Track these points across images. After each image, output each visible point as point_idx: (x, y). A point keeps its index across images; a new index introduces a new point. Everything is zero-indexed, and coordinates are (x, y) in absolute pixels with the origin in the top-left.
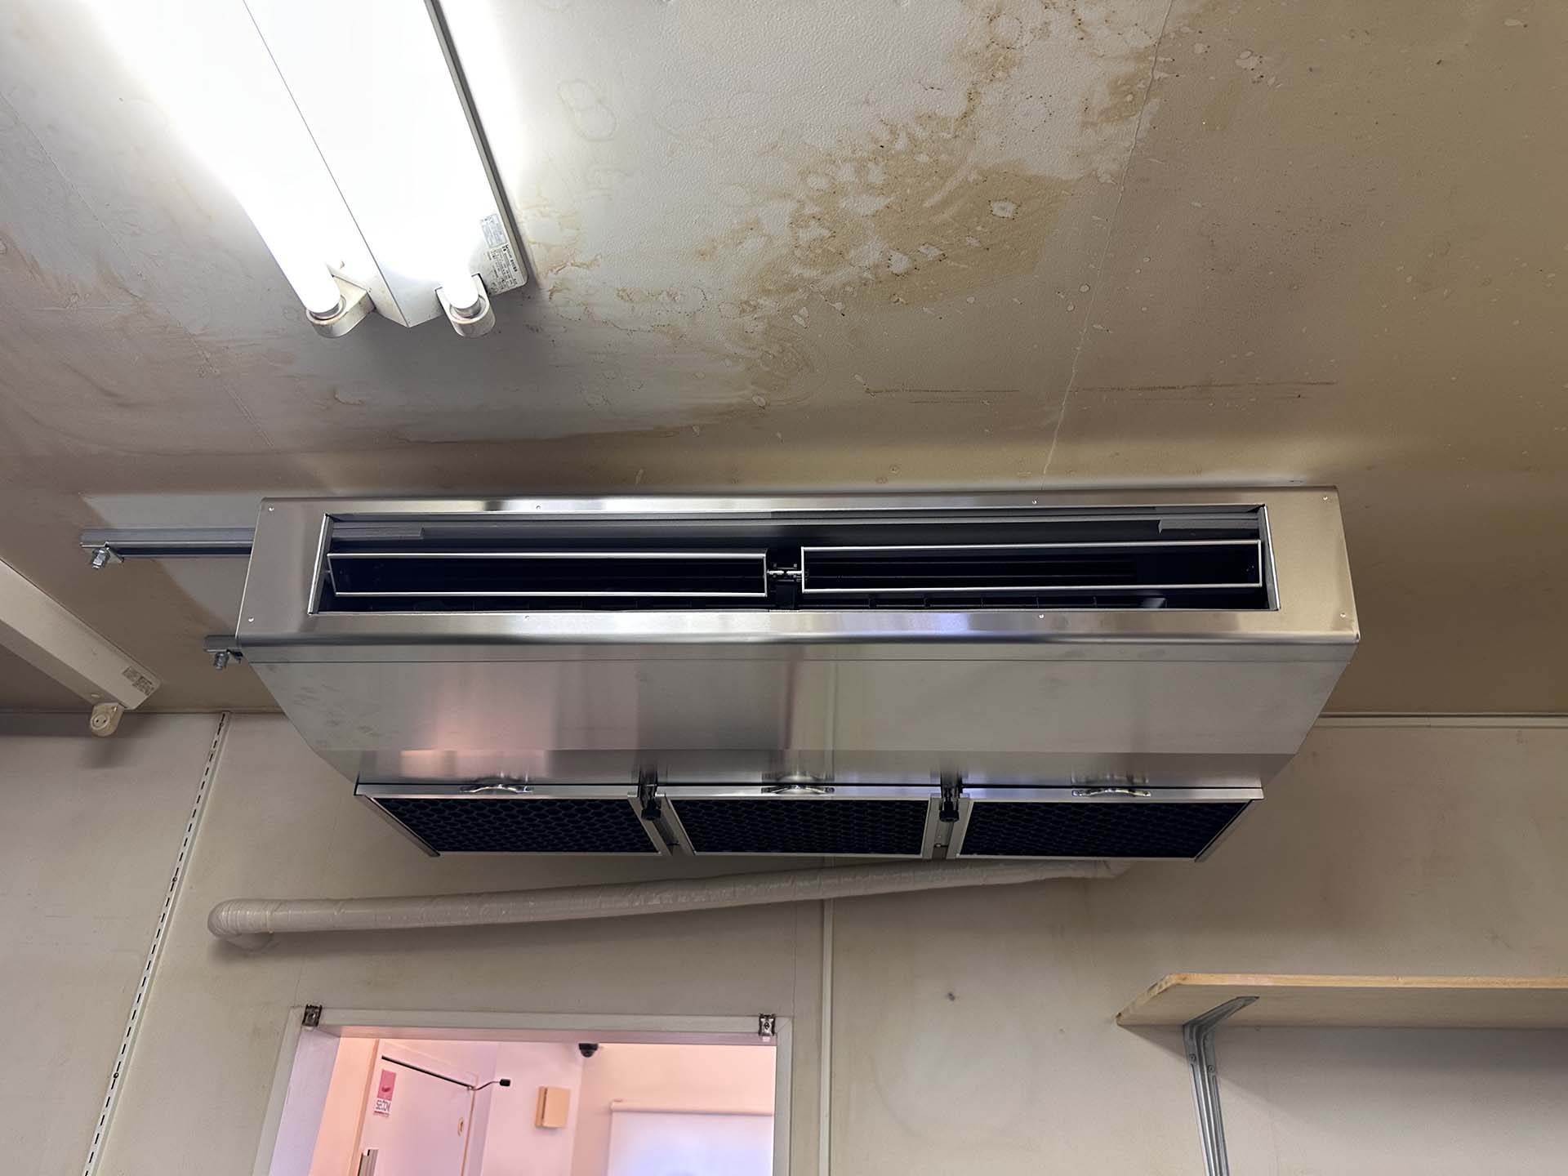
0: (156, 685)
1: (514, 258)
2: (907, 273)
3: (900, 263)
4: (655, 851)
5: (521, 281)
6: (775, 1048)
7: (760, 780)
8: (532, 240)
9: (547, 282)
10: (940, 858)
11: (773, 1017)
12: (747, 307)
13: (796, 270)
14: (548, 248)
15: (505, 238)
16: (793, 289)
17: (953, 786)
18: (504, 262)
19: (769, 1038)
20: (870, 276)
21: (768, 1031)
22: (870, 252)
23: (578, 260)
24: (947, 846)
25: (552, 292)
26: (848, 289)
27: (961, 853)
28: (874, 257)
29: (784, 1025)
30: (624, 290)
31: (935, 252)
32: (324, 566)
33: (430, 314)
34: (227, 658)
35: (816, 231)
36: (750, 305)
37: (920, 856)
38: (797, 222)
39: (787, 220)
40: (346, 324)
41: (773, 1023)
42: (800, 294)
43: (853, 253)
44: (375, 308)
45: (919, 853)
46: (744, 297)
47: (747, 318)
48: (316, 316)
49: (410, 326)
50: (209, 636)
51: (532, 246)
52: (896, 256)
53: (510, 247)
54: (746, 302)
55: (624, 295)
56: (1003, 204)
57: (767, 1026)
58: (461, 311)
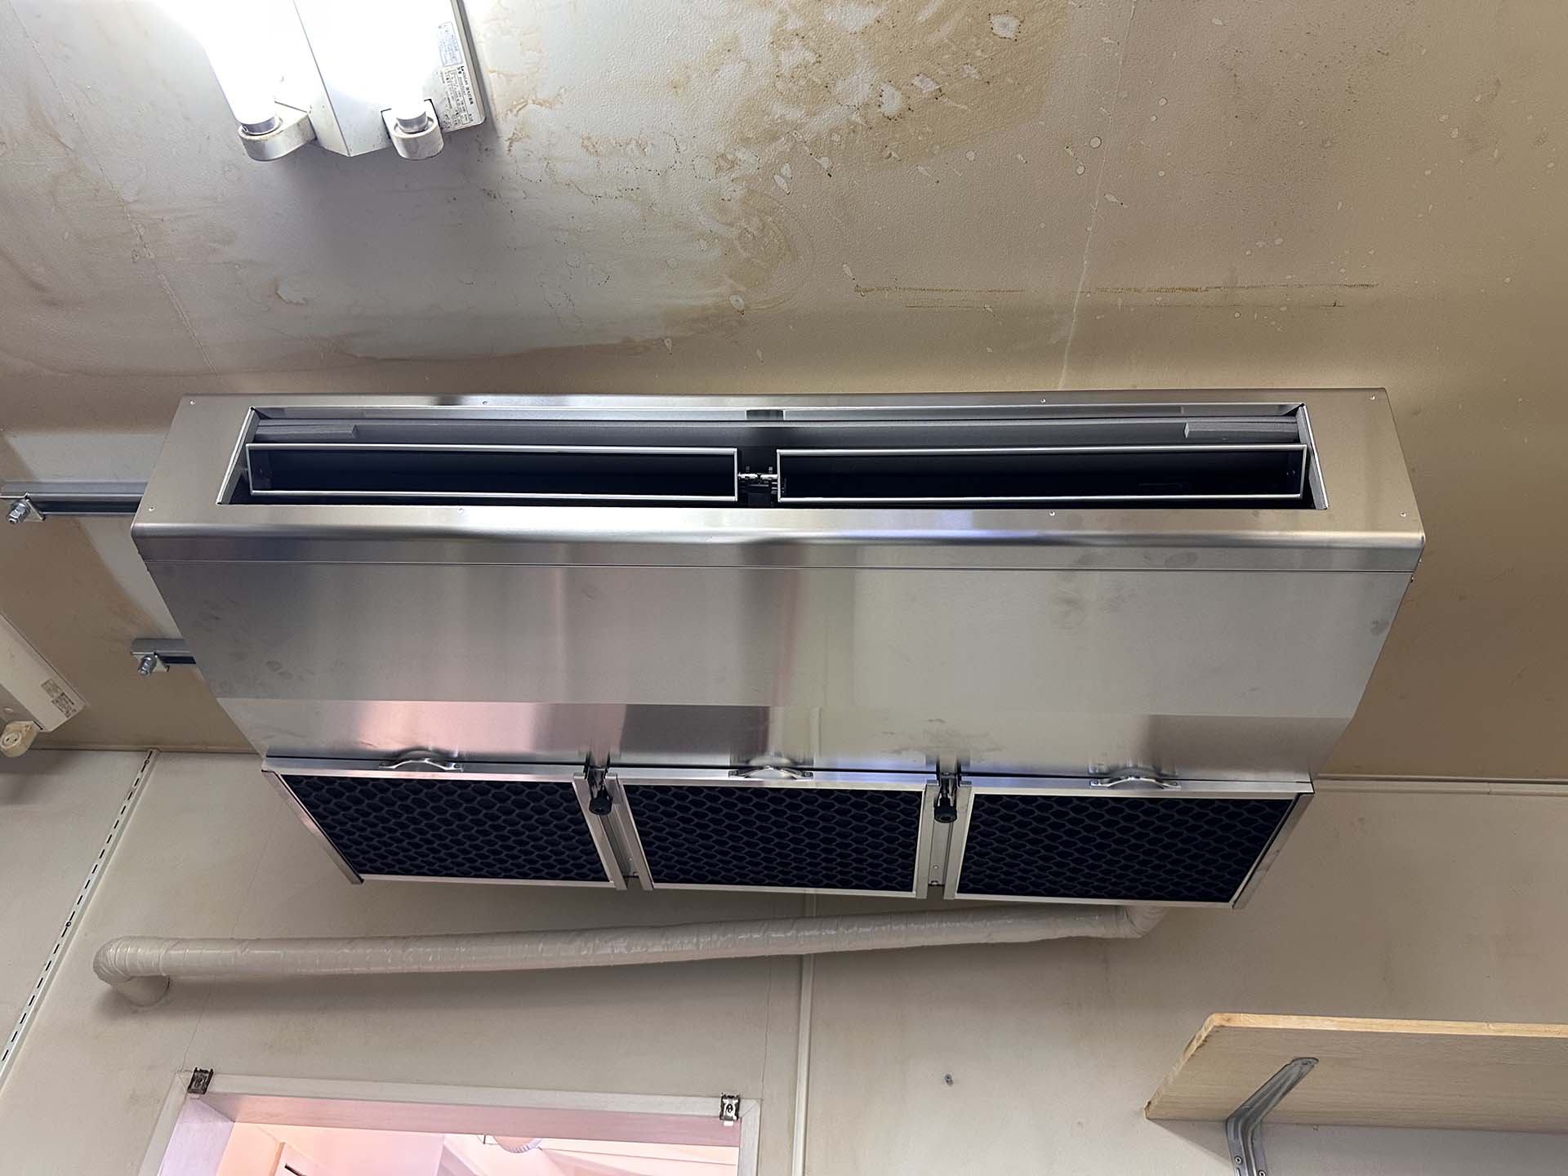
0: (78, 706)
1: (469, 85)
2: (900, 116)
3: (893, 104)
4: (607, 880)
5: (477, 120)
6: (738, 1149)
7: (729, 764)
8: (490, 67)
9: (506, 127)
10: (935, 906)
11: (738, 1098)
12: (724, 163)
13: (778, 110)
14: (509, 78)
15: (461, 57)
16: (775, 138)
17: (950, 779)
18: (459, 89)
19: (730, 1123)
20: (859, 120)
21: (732, 1114)
22: (859, 85)
23: (541, 96)
24: (943, 886)
25: (511, 141)
26: (836, 138)
27: (959, 891)
28: (863, 93)
29: (750, 1109)
30: (589, 138)
31: (930, 87)
32: (241, 461)
33: (375, 144)
34: (154, 665)
35: (797, 55)
36: (726, 160)
37: (912, 895)
38: (780, 40)
39: (769, 39)
40: (282, 144)
41: (738, 1105)
42: (782, 144)
43: (840, 86)
44: (316, 138)
45: (911, 890)
46: (721, 148)
47: (724, 179)
48: (250, 129)
49: (352, 156)
50: (137, 639)
51: (491, 75)
52: (888, 90)
53: (466, 69)
54: (723, 156)
55: (589, 146)
56: (1005, 19)
57: (730, 1108)
58: (405, 123)
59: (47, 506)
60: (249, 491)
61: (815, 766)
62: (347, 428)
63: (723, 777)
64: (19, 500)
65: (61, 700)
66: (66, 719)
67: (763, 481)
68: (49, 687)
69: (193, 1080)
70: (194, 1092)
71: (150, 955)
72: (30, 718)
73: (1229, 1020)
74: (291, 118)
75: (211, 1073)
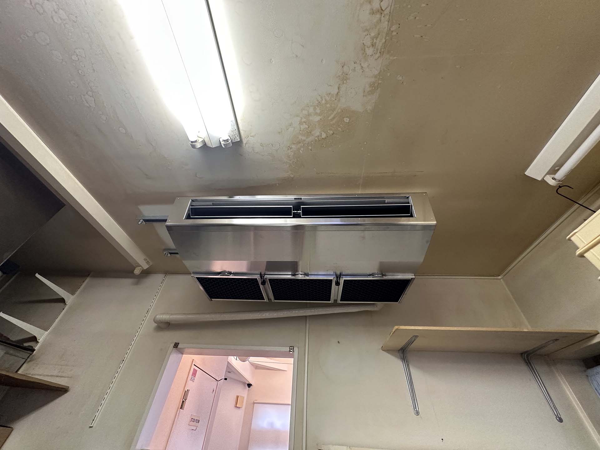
0: (151, 264)
1: (237, 133)
2: (325, 138)
3: (324, 136)
4: (264, 300)
5: (239, 140)
6: (293, 359)
7: (291, 274)
8: (241, 129)
9: (244, 141)
10: (335, 304)
11: (293, 347)
12: (290, 148)
13: (300, 137)
14: (245, 131)
15: (236, 127)
16: (300, 143)
17: (339, 276)
18: (235, 134)
19: (292, 353)
20: (317, 139)
21: (292, 351)
22: (317, 132)
23: (252, 135)
24: (337, 300)
25: (246, 144)
26: (312, 143)
27: (340, 301)
28: (318, 134)
29: (296, 349)
30: (262, 143)
31: (332, 132)
32: (189, 210)
33: (218, 145)
34: (168, 254)
35: (305, 126)
37: (330, 302)
38: (301, 123)
39: (299, 123)
40: (199, 145)
41: (293, 349)
43: (313, 133)
44: (206, 144)
45: (330, 301)
46: (289, 145)
47: (289, 151)
48: (192, 142)
49: (213, 147)
50: (165, 249)
51: (242, 131)
52: (323, 133)
53: (236, 130)
55: (262, 145)
56: (347, 118)
57: (291, 349)
58: (224, 141)
59: (146, 221)
60: (190, 217)
61: (310, 274)
62: (211, 203)
63: (290, 277)
64: (140, 220)
65: (148, 263)
66: (148, 266)
67: (298, 213)
68: (145, 260)
69: (175, 345)
70: (175, 348)
71: (166, 317)
72: (140, 266)
73: (399, 327)
74: (201, 140)
75: (178, 343)
